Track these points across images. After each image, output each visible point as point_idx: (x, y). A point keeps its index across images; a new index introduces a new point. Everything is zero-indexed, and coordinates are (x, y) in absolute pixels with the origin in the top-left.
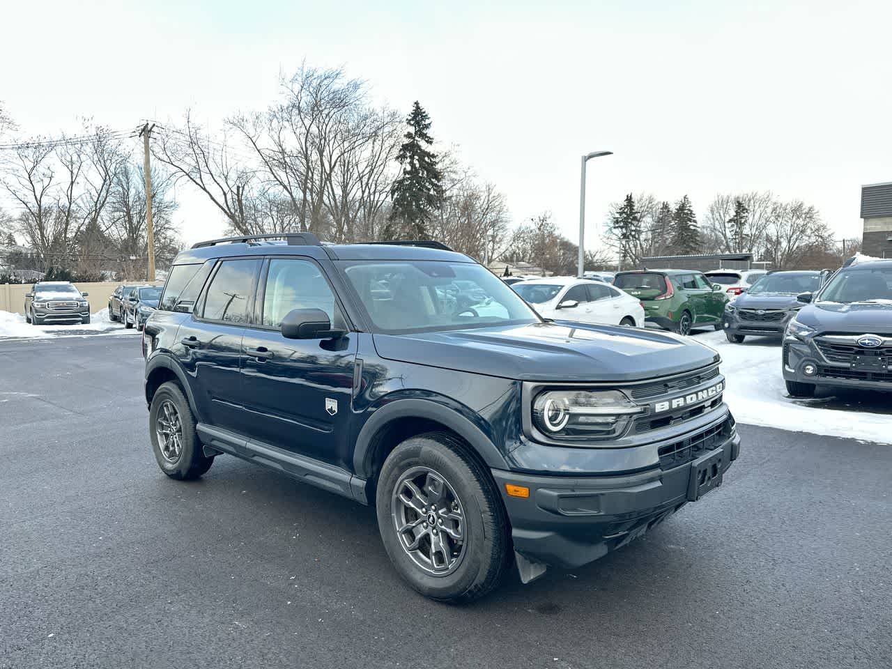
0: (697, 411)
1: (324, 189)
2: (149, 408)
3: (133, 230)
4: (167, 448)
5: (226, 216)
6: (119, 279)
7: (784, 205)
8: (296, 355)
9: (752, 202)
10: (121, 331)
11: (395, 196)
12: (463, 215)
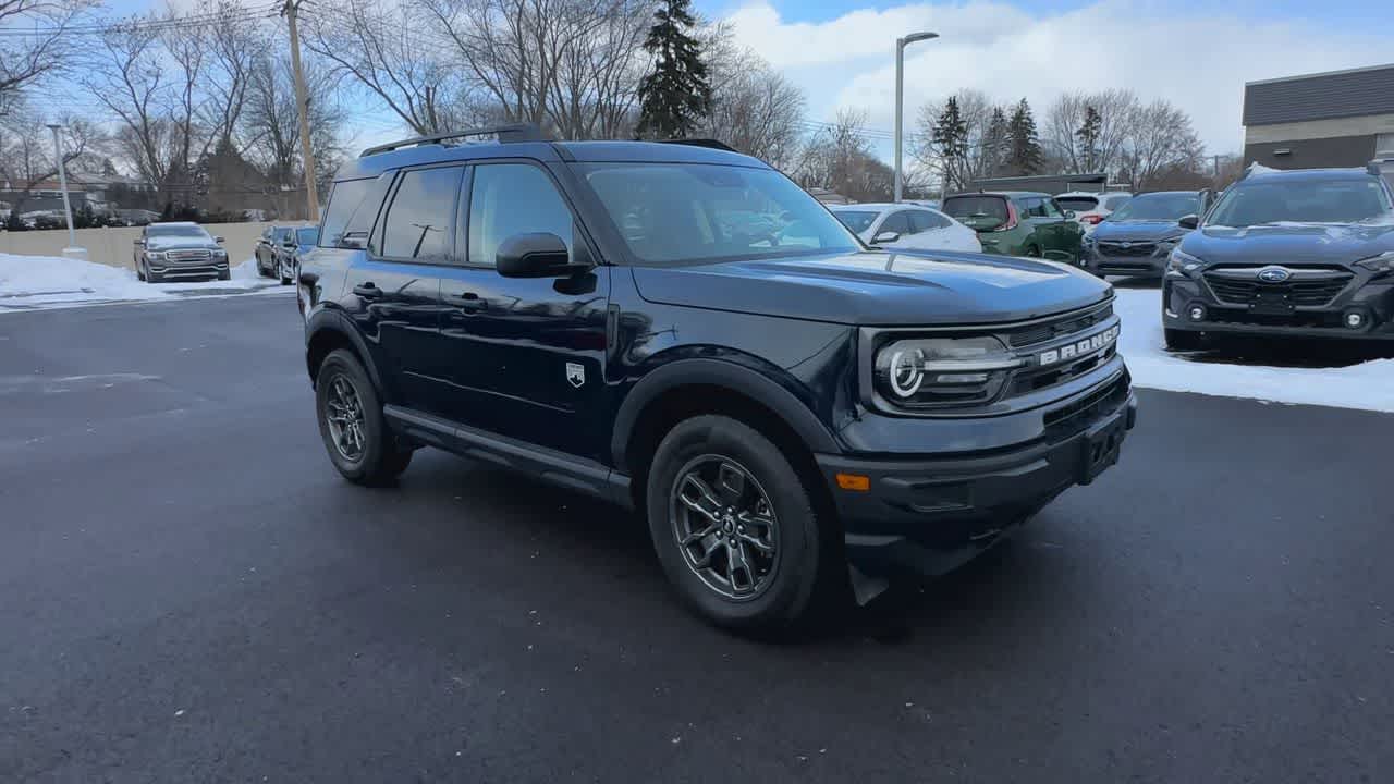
0: (1087, 364)
1: (546, 91)
2: (314, 387)
3: (284, 151)
4: (344, 442)
5: (413, 128)
6: (268, 219)
7: (1143, 112)
8: (520, 305)
9: (1105, 108)
10: (274, 288)
11: (644, 99)
12: (737, 122)
